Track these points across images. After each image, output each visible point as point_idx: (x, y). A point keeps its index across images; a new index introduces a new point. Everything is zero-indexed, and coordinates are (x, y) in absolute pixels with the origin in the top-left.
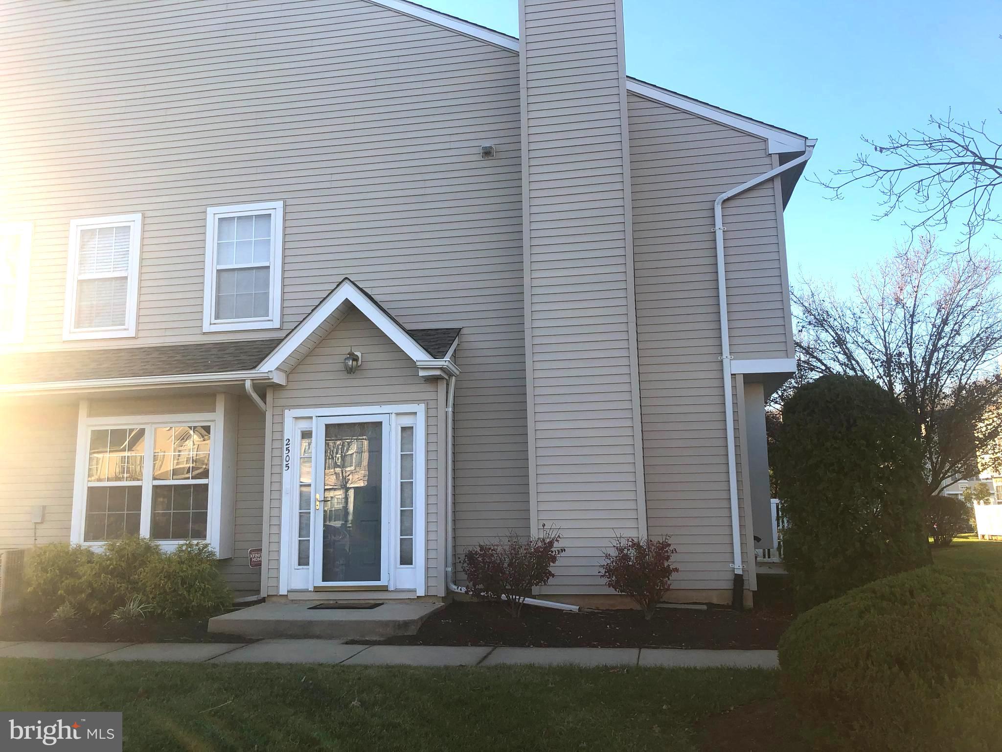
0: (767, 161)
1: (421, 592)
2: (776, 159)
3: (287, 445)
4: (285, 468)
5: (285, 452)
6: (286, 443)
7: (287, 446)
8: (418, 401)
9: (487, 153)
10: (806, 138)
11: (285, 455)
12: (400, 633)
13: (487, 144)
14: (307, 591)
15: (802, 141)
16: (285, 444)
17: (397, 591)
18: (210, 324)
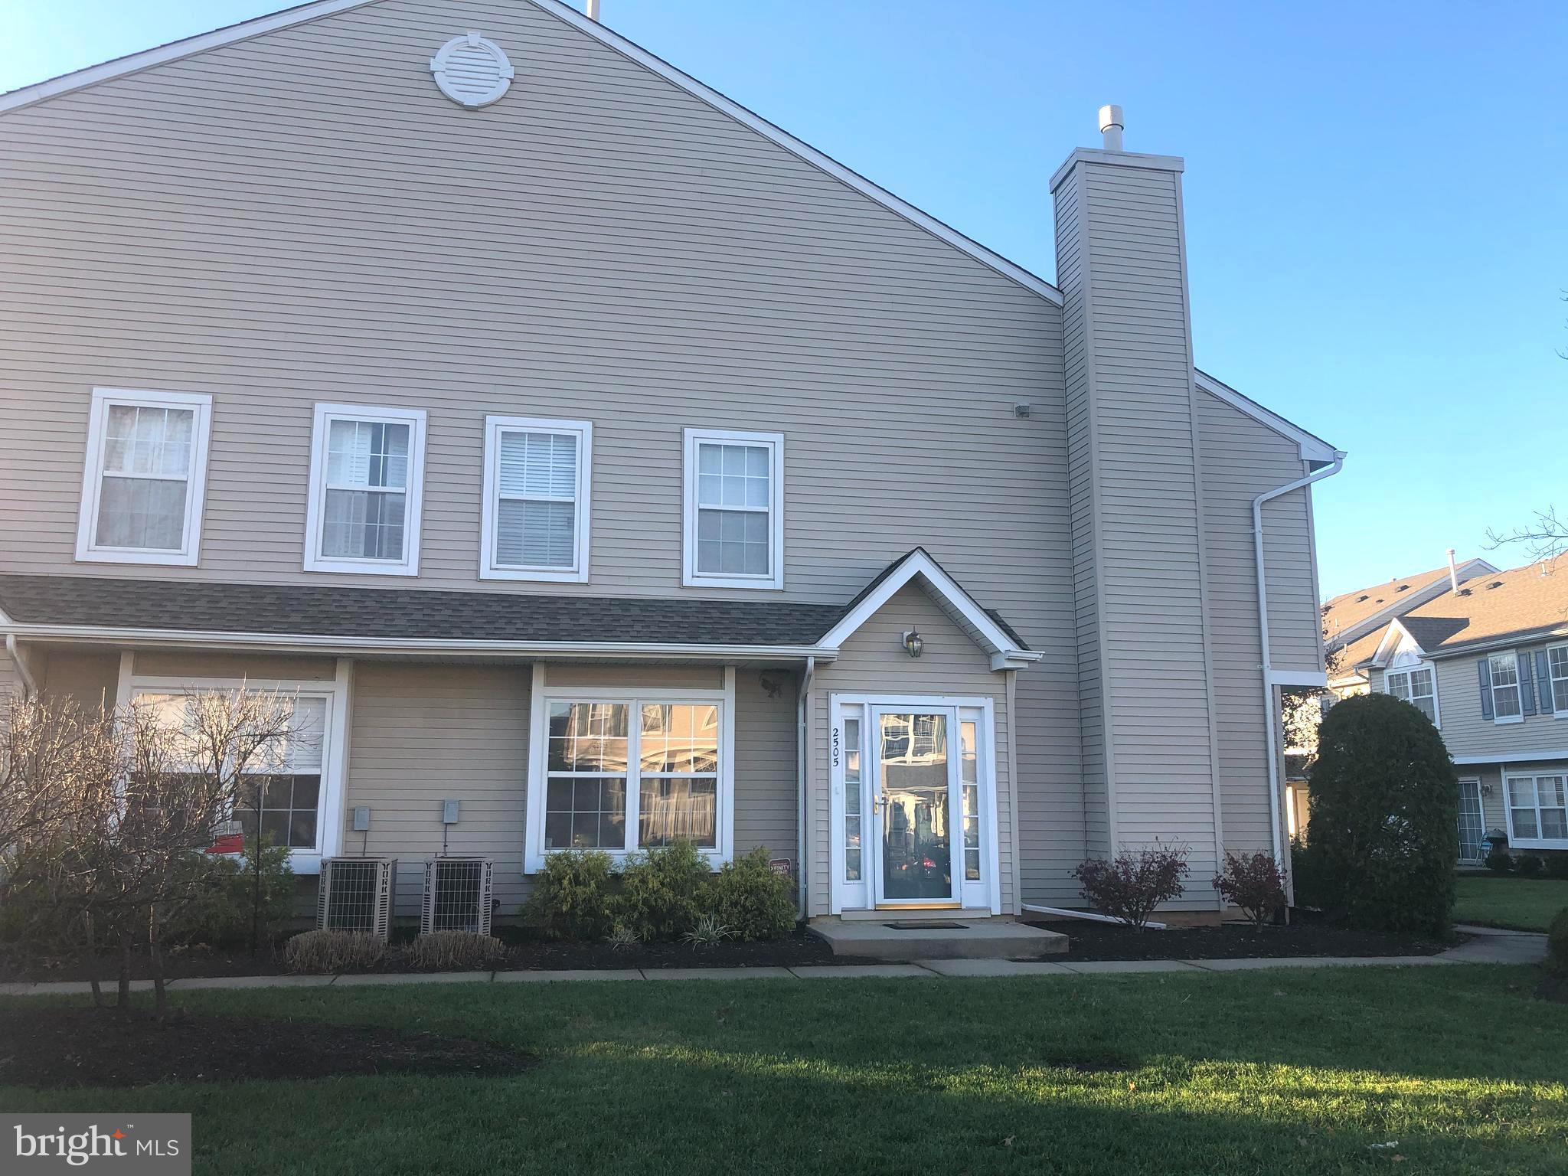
0: (1299, 466)
1: (996, 911)
2: (1307, 465)
3: (834, 735)
4: (833, 763)
5: (833, 744)
6: (833, 733)
7: (836, 737)
8: (986, 694)
9: (1022, 413)
10: (1335, 449)
11: (833, 748)
12: (1053, 950)
13: (1024, 403)
14: (864, 910)
15: (1331, 451)
16: (832, 736)
17: (969, 909)
18: (693, 577)
